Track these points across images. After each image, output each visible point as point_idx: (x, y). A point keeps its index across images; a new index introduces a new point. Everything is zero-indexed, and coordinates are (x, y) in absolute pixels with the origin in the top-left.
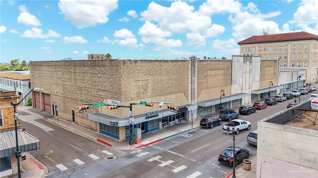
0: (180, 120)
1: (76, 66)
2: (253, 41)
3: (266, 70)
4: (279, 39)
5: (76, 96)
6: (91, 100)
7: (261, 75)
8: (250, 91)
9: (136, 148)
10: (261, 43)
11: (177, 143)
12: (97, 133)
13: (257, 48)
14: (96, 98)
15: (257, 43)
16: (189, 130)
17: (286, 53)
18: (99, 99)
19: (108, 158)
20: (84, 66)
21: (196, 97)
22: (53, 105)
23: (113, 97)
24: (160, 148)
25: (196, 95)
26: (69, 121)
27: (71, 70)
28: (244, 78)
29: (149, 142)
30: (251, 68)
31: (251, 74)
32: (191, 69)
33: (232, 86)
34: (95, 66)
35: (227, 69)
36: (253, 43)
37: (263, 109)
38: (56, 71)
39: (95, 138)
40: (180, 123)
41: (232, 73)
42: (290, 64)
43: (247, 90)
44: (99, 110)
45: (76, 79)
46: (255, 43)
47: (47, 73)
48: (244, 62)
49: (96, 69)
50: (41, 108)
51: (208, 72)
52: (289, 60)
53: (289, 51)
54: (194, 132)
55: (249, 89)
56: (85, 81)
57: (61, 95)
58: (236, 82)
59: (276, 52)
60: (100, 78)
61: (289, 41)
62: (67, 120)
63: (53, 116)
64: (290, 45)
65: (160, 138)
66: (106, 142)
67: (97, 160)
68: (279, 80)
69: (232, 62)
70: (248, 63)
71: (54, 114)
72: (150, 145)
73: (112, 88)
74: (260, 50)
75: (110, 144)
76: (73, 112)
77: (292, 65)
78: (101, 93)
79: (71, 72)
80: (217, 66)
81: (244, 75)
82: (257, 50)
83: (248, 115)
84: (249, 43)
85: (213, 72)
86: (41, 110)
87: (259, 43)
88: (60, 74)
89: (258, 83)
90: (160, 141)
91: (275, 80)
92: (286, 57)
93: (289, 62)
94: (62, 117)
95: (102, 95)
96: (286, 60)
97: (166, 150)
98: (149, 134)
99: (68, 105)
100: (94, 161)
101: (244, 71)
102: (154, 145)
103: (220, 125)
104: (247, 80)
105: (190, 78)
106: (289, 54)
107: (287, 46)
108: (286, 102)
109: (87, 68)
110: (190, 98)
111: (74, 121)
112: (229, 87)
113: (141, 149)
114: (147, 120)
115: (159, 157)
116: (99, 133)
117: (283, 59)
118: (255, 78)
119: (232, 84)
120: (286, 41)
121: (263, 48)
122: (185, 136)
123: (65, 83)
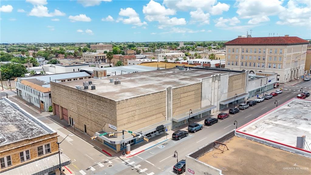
0: (160, 132)
1: (87, 96)
2: (237, 43)
3: (234, 83)
4: (258, 42)
5: (87, 116)
6: (97, 121)
7: (229, 88)
8: (219, 102)
9: (127, 157)
10: (244, 45)
11: (153, 154)
12: (102, 144)
13: (240, 49)
14: (101, 121)
15: (240, 45)
16: (164, 141)
17: (264, 55)
18: (103, 122)
19: (109, 166)
20: (93, 98)
21: (172, 115)
22: (70, 118)
23: (112, 124)
24: (141, 158)
25: (172, 113)
26: (82, 131)
27: (83, 98)
28: (213, 93)
29: (136, 153)
30: (219, 85)
31: (219, 89)
32: (167, 96)
33: (202, 101)
34: (100, 100)
35: (198, 89)
36: (237, 45)
37: (225, 118)
38: (72, 95)
39: (101, 149)
40: (159, 134)
41: (202, 92)
42: (267, 65)
43: (215, 102)
44: (103, 129)
45: (87, 105)
46: (238, 45)
47: (65, 93)
48: (213, 81)
49: (101, 102)
50: (61, 117)
51: (181, 95)
52: (266, 62)
53: (267, 54)
54: (167, 144)
55: (218, 101)
56: (94, 108)
57: (75, 112)
58: (206, 98)
59: (256, 54)
60: (104, 109)
61: (266, 45)
62: (81, 131)
63: (70, 125)
64: (267, 49)
65: (143, 149)
66: (108, 152)
67: (103, 167)
68: (248, 88)
69: (202, 84)
70: (217, 81)
71: (70, 123)
72: (136, 155)
73: (111, 117)
74: (243, 52)
75: (111, 154)
76: (85, 126)
77: (268, 67)
78: (104, 118)
79: (83, 99)
80: (189, 90)
81: (213, 91)
82: (240, 51)
83: (211, 125)
84: (233, 45)
85: (186, 95)
86: (61, 118)
87: (242, 45)
88: (75, 98)
89: (226, 95)
90: (143, 152)
91: (244, 89)
92: (264, 59)
93: (266, 64)
94: (77, 127)
95: (105, 120)
96: (263, 61)
97: (145, 160)
98: (136, 146)
99: (81, 120)
100: (101, 168)
101: (213, 88)
102: (138, 156)
103: (186, 136)
104: (216, 94)
105: (167, 102)
106: (267, 57)
107: (265, 49)
108: (248, 109)
109: (95, 100)
110: (166, 116)
111: (86, 132)
112: (199, 103)
113: (129, 158)
114: (134, 138)
115: (140, 166)
116: (103, 144)
117: (261, 60)
118: (223, 91)
119: (202, 99)
120: (265, 45)
121: (245, 50)
122: (160, 147)
123: (79, 105)
